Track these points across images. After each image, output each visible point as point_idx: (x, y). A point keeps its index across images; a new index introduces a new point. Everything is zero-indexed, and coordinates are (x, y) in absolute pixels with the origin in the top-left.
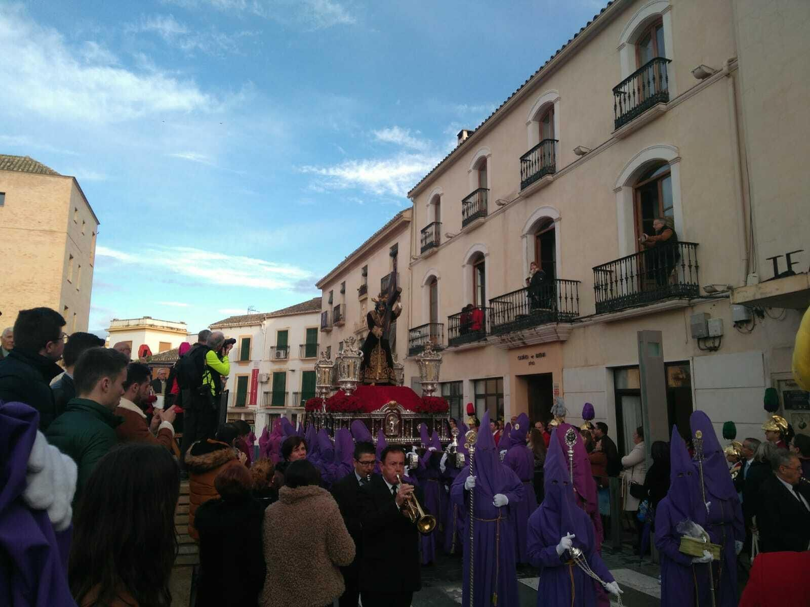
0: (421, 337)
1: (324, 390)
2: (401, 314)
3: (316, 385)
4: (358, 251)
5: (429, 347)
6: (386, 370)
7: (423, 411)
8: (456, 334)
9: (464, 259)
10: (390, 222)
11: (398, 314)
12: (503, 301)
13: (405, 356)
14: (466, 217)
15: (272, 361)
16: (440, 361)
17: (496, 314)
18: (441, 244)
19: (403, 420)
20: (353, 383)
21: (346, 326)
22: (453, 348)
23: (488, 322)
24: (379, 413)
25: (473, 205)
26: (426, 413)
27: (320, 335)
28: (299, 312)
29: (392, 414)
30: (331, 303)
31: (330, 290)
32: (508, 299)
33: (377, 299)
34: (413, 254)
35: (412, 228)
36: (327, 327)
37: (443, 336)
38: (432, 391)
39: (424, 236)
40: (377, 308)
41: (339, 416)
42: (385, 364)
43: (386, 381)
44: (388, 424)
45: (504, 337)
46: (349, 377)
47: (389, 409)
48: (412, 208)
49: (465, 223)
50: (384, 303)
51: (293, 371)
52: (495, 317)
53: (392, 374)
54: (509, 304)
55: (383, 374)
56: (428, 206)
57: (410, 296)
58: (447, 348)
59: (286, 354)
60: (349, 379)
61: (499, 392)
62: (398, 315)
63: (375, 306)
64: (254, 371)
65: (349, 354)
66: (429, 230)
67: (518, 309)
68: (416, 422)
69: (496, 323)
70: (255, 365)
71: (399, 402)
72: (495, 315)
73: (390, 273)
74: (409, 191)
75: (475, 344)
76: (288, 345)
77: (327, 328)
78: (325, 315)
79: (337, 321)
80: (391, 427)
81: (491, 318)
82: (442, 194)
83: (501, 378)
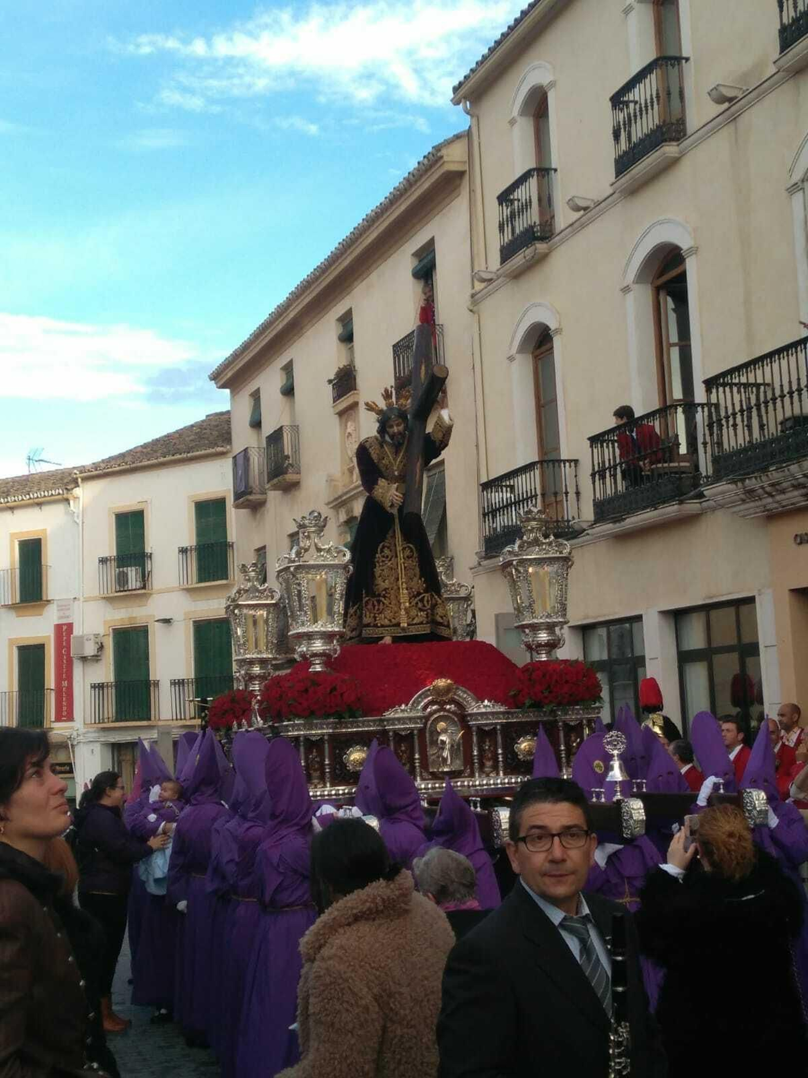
0: (517, 503)
1: (257, 670)
2: (451, 442)
3: (234, 658)
4: (322, 270)
5: (534, 523)
6: (422, 600)
7: (528, 702)
8: (615, 485)
9: (625, 272)
10: (407, 180)
11: (442, 442)
12: (743, 380)
13: (475, 560)
14: (624, 145)
15: (104, 598)
16: (566, 561)
17: (727, 417)
18: (557, 231)
19: (474, 729)
20: (328, 637)
21: (304, 484)
22: (608, 528)
23: (705, 444)
24: (406, 715)
25: (643, 110)
26: (537, 705)
27: (234, 517)
28: (170, 458)
29: (442, 713)
30: (256, 424)
31: (251, 387)
32: (757, 375)
33: (382, 404)
34: (480, 266)
35: (472, 191)
36: (251, 493)
37: (578, 493)
38: (552, 646)
39: (507, 211)
40: (382, 430)
41: (296, 729)
42: (419, 584)
43: (426, 630)
44: (434, 742)
45: (751, 483)
46: (316, 621)
47: (432, 703)
48: (469, 134)
49: (623, 164)
50: (402, 415)
51: (167, 621)
52: (725, 428)
53: (440, 611)
54: (762, 388)
55: (413, 612)
56: (512, 122)
57: (479, 390)
58: (591, 526)
59: (145, 578)
60: (317, 628)
61: (746, 640)
62: (444, 444)
63: (377, 425)
64: (59, 628)
65: (312, 559)
66: (520, 194)
67: (787, 399)
68: (512, 733)
69: (726, 446)
70: (61, 614)
71: (460, 680)
72: (724, 422)
73: (415, 328)
74: (456, 83)
75: (671, 510)
76: (148, 550)
77: (251, 497)
78: (242, 462)
79: (276, 476)
80: (443, 749)
81: (711, 434)
82: (552, 84)
83: (750, 601)
